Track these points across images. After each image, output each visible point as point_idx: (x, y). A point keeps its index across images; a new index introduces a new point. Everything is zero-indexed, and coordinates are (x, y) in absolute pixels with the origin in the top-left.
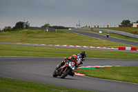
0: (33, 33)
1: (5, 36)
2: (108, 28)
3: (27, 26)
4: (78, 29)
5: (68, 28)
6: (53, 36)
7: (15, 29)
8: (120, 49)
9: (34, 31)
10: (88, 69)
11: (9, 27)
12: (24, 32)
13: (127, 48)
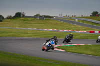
0: (27, 20)
1: (8, 22)
2: (82, 17)
3: (23, 15)
4: (60, 18)
5: (53, 17)
6: (42, 22)
7: (14, 17)
8: (91, 32)
9: (29, 19)
10: (67, 46)
11: (11, 16)
12: (21, 20)
13: (96, 32)
